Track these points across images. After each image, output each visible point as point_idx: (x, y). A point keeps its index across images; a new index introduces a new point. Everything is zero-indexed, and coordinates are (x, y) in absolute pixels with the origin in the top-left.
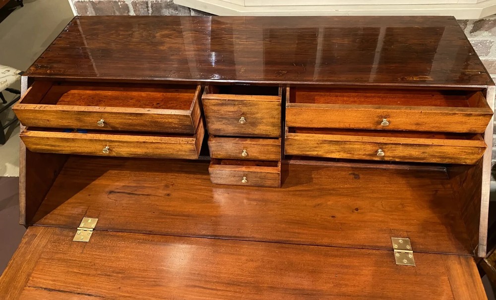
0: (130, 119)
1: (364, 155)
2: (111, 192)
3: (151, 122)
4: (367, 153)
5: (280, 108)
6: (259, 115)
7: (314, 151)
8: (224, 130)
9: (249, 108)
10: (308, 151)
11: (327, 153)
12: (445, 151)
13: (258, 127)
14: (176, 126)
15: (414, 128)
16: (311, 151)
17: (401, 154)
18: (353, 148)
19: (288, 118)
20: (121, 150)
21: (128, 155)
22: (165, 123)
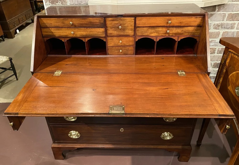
0: (82, 21)
1: (163, 33)
2: (66, 65)
3: (89, 22)
4: (164, 32)
5: (134, 21)
6: (126, 25)
7: (146, 33)
8: (113, 34)
9: (123, 21)
10: (144, 33)
11: (150, 33)
12: (189, 29)
13: (126, 31)
14: (98, 23)
15: (179, 25)
16: (145, 33)
17: (175, 32)
18: (159, 30)
19: (137, 22)
20: (78, 33)
21: (80, 36)
22: (94, 22)
